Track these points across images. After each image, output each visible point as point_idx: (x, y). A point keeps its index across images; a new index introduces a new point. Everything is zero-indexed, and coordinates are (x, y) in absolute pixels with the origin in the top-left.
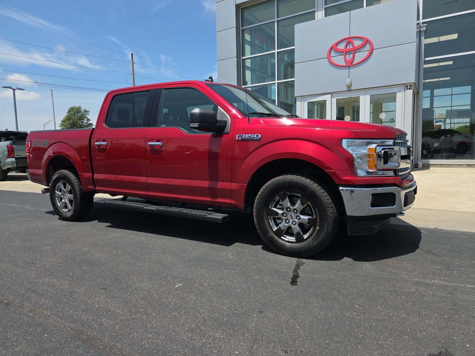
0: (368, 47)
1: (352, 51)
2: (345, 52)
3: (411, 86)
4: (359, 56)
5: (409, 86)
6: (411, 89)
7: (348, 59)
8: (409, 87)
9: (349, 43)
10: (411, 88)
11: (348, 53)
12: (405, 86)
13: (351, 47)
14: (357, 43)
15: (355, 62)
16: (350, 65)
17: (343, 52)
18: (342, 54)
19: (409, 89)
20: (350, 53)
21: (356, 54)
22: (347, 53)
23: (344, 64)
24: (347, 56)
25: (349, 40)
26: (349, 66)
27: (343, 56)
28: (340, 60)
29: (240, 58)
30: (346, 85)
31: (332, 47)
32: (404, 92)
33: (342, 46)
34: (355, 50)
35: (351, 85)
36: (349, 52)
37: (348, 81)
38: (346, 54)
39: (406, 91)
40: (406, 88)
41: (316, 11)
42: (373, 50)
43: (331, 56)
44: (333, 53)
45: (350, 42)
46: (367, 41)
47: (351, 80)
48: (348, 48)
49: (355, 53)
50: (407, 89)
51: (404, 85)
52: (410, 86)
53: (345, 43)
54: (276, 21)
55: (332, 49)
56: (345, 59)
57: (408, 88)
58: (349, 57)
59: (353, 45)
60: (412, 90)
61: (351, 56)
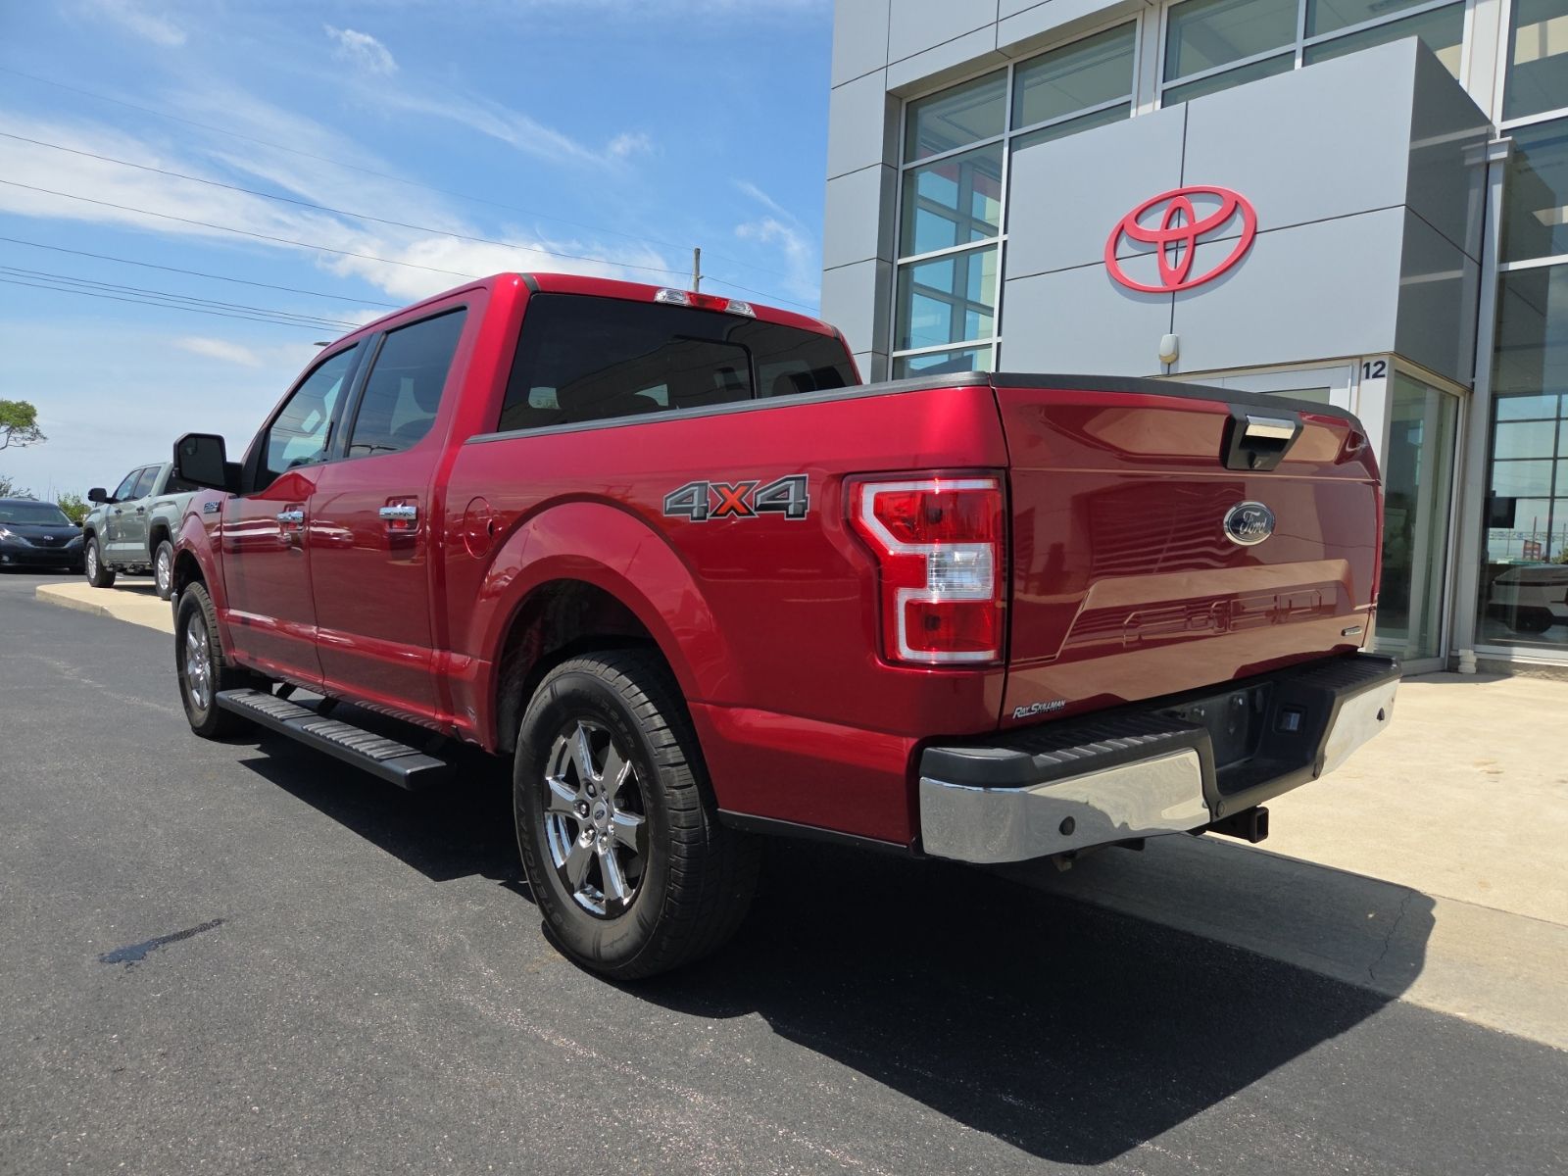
0: (1238, 225)
1: (1186, 238)
2: (1161, 244)
3: (1383, 364)
4: (1210, 256)
5: (1376, 365)
6: (1383, 376)
7: (1172, 268)
8: (1373, 370)
9: (1177, 213)
10: (1380, 373)
11: (1174, 245)
12: (1361, 362)
13: (1184, 224)
14: (1205, 210)
15: (1193, 277)
16: (1178, 285)
17: (1156, 242)
18: (1153, 247)
19: (1376, 376)
20: (1181, 244)
21: (1197, 248)
22: (1169, 246)
23: (1158, 284)
24: (1171, 255)
25: (1177, 202)
26: (1174, 292)
27: (1156, 255)
28: (1144, 269)
29: (892, 263)
30: (1160, 356)
31: (1122, 228)
32: (1355, 388)
33: (1153, 223)
34: (1196, 237)
35: (1177, 358)
36: (1177, 241)
37: (1166, 342)
38: (1166, 250)
39: (1362, 382)
40: (1364, 370)
41: (1133, 104)
42: (1255, 233)
43: (1117, 257)
44: (1125, 247)
45: (1179, 208)
46: (1236, 202)
47: (1177, 338)
48: (1174, 226)
49: (1195, 245)
50: (1367, 377)
51: (1358, 360)
52: (1380, 366)
53: (1165, 211)
54: (1007, 142)
55: (1123, 233)
56: (1162, 264)
57: (1371, 373)
58: (1175, 259)
59: (1191, 218)
60: (1384, 381)
61: (1182, 254)
